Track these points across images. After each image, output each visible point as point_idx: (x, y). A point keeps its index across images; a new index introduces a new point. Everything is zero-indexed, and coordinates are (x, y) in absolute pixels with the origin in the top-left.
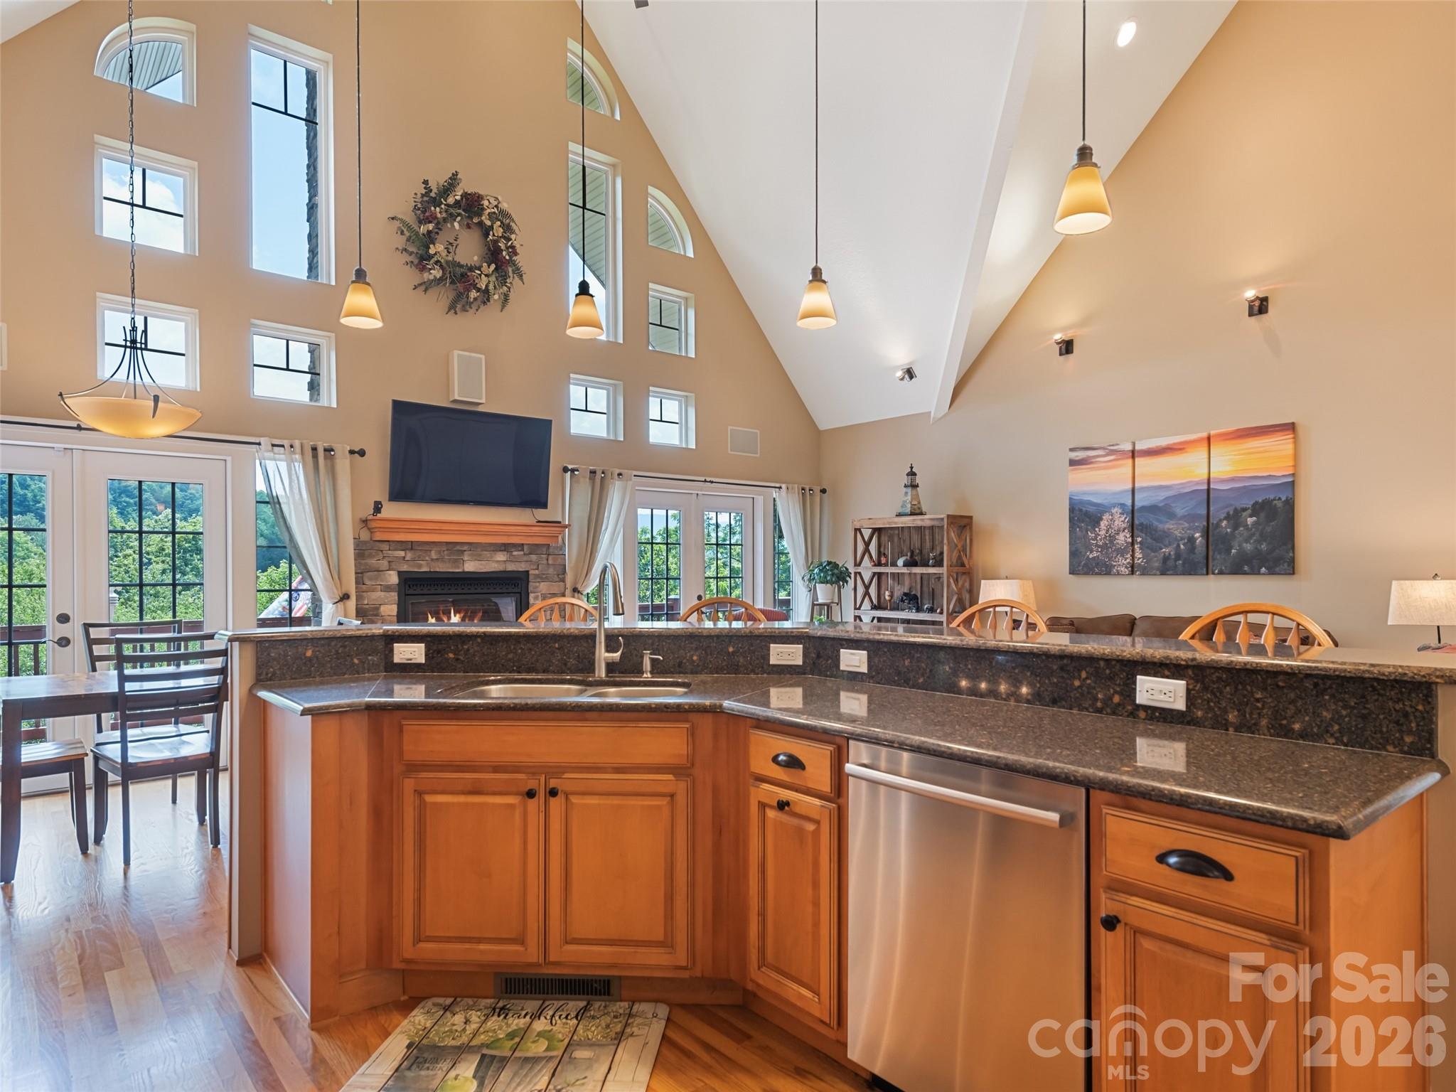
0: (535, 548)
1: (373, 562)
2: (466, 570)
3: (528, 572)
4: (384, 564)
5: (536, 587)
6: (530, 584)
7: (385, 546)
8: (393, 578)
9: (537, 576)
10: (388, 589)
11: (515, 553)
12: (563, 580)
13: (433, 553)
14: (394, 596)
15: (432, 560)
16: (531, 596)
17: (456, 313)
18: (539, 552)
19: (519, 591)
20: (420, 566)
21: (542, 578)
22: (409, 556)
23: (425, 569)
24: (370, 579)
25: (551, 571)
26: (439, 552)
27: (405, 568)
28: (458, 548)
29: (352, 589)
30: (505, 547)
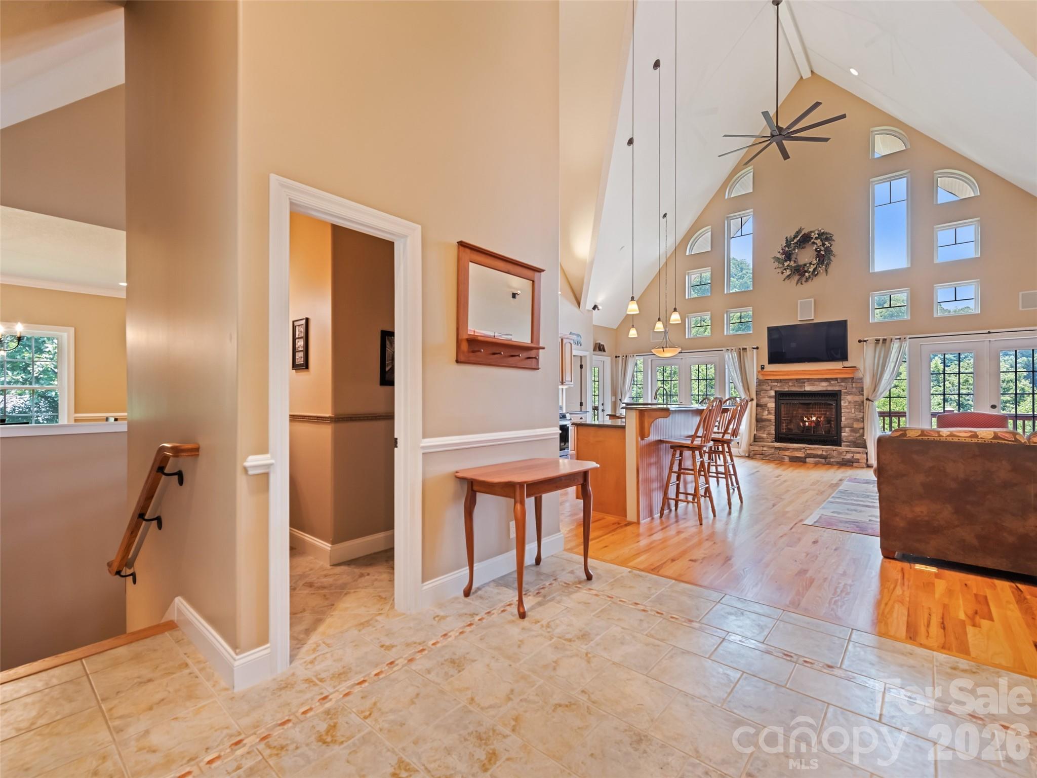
0: (844, 380)
1: (764, 387)
2: (806, 390)
3: (841, 391)
4: (769, 388)
5: (845, 398)
6: (842, 396)
7: (769, 381)
8: (772, 393)
9: (845, 392)
10: (770, 397)
11: (832, 382)
12: (863, 395)
13: (790, 383)
14: (773, 400)
15: (790, 386)
16: (842, 402)
17: (802, 284)
18: (847, 381)
19: (836, 399)
20: (784, 388)
21: (848, 394)
22: (779, 385)
23: (786, 390)
24: (763, 393)
25: (854, 390)
26: (793, 383)
27: (777, 389)
28: (802, 381)
29: (754, 396)
30: (827, 380)
